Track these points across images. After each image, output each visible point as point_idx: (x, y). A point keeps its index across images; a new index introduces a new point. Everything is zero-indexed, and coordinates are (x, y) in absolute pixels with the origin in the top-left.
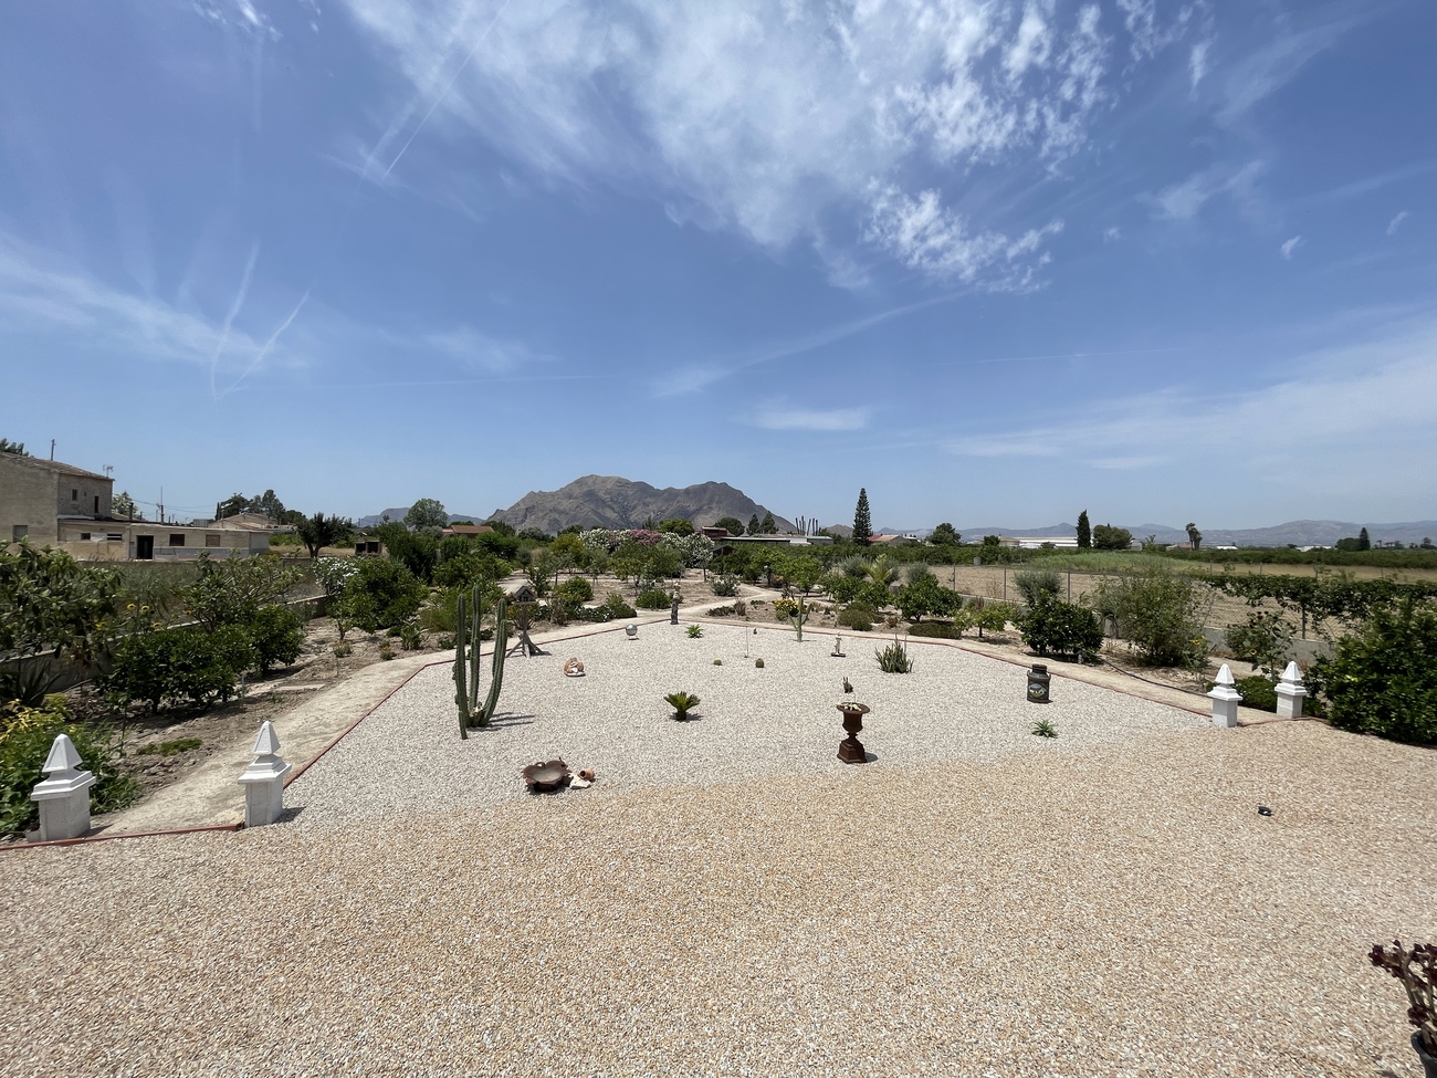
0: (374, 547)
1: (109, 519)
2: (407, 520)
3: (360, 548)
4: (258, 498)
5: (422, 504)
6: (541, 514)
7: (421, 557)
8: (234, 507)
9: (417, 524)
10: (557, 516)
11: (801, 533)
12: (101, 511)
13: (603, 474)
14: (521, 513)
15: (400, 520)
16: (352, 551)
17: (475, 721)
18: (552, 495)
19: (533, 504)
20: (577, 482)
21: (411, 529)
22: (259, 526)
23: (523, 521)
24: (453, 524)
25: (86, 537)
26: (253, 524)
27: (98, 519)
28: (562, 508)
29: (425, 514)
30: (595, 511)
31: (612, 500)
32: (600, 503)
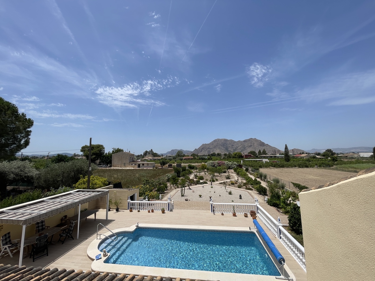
0: (171, 165)
4: (150, 151)
6: (205, 150)
10: (209, 150)
12: (133, 160)
13: (220, 138)
14: (201, 150)
17: (183, 196)
18: (208, 144)
19: (204, 147)
20: (214, 141)
22: (151, 158)
23: (201, 151)
24: (185, 156)
25: (132, 164)
28: (210, 148)
29: (180, 154)
30: (219, 148)
31: (223, 145)
32: (220, 146)
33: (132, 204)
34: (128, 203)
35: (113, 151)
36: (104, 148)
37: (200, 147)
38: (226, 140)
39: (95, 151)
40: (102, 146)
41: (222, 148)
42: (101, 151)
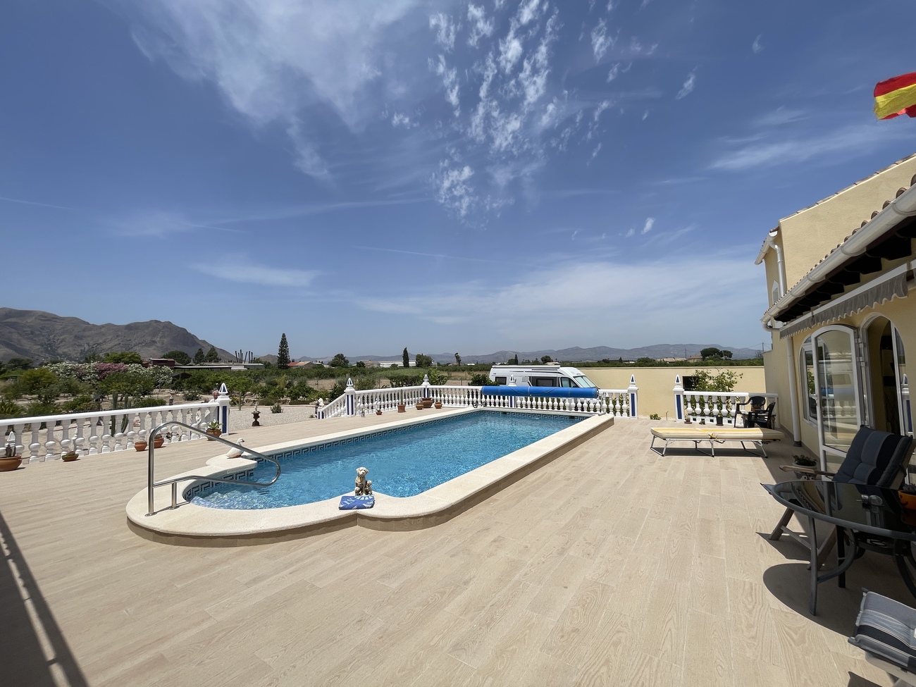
11: (240, 361)
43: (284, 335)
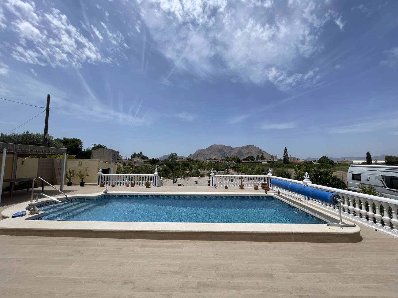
0: (163, 165)
1: (119, 160)
2: (169, 158)
3: (160, 165)
4: (139, 153)
5: (172, 154)
6: (201, 155)
7: (171, 166)
8: (134, 156)
9: (171, 159)
10: (205, 156)
11: (273, 159)
12: (118, 158)
13: (218, 144)
14: (196, 155)
15: (167, 158)
16: (159, 165)
17: (175, 183)
18: (204, 150)
19: (200, 152)
20: (210, 146)
21: (170, 160)
23: (197, 157)
24: (179, 159)
25: (116, 163)
26: (139, 160)
27: (117, 160)
28: (207, 154)
29: (173, 156)
30: (216, 154)
31: (220, 151)
32: (217, 152)
33: (105, 177)
34: (99, 176)
35: (93, 148)
36: (81, 143)
37: (195, 153)
38: (223, 146)
39: (70, 145)
40: (79, 141)
41: (219, 154)
42: (78, 146)
43: (286, 148)
